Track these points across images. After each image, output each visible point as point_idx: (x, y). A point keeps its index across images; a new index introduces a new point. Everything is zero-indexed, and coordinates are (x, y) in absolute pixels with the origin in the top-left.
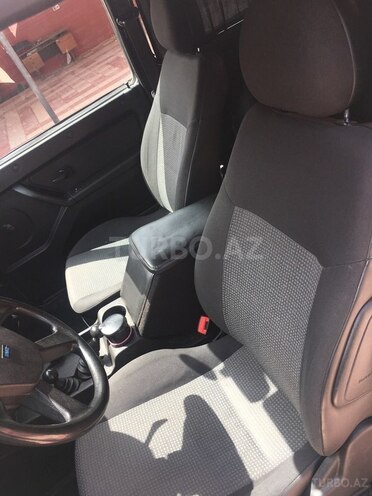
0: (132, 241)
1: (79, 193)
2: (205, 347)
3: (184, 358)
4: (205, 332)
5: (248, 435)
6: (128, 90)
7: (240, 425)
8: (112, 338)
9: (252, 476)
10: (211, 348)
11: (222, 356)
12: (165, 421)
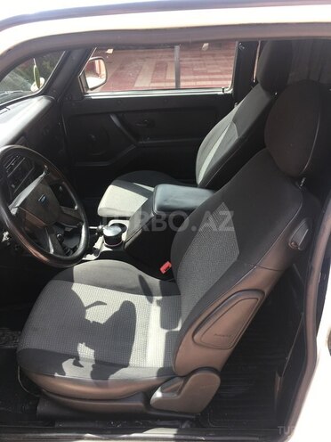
0: (155, 191)
1: (149, 141)
2: (158, 280)
3: (141, 279)
4: (164, 272)
5: (146, 343)
6: (221, 93)
7: (146, 335)
8: (107, 239)
9: (131, 363)
10: (161, 283)
11: (164, 293)
12: (105, 304)
